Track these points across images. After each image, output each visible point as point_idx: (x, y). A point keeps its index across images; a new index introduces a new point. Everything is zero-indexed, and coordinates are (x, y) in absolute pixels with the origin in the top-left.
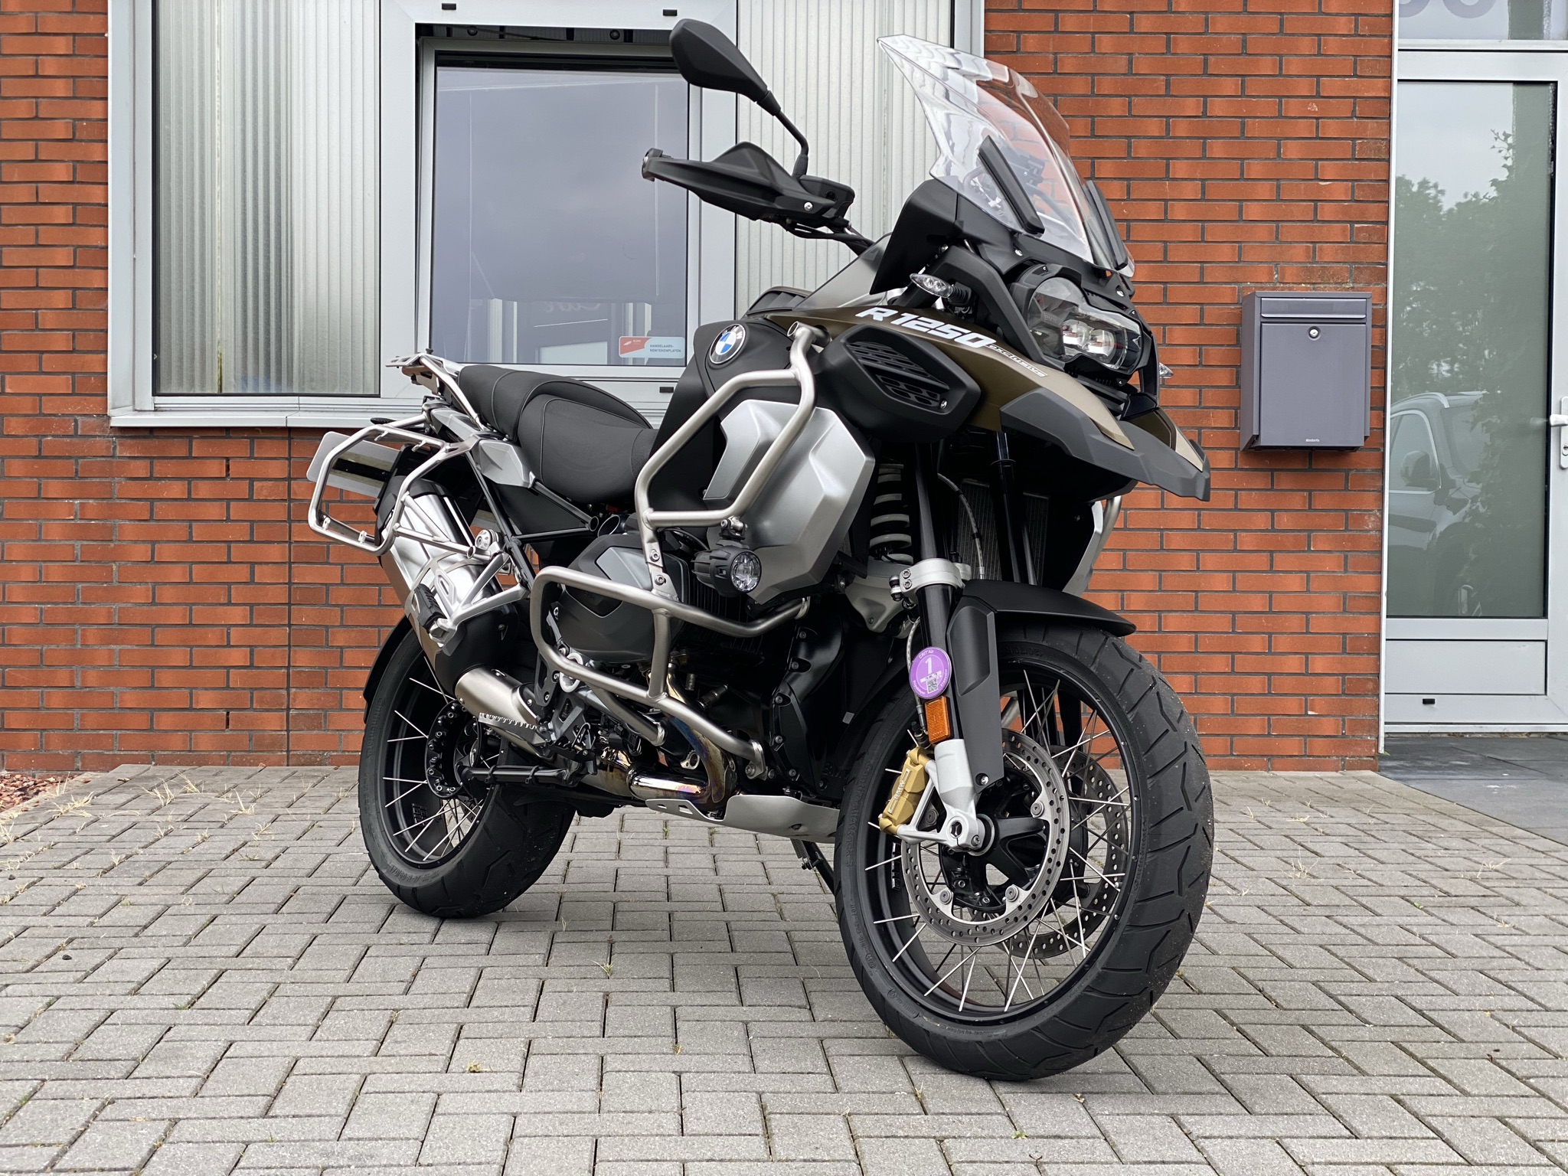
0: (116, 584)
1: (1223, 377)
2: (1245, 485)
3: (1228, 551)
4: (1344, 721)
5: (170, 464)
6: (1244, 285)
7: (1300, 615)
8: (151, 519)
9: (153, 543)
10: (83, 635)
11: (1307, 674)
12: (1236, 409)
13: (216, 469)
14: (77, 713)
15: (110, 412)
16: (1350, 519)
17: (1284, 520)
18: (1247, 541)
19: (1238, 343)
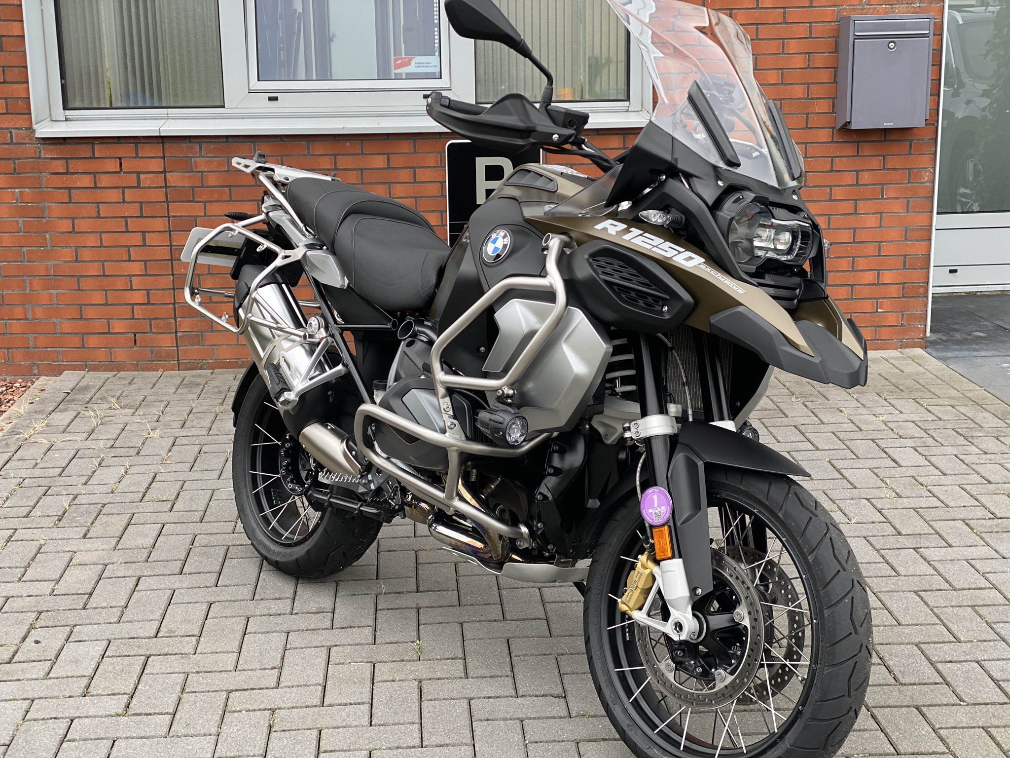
0: (49, 248)
1: (825, 76)
2: (838, 154)
3: (825, 201)
4: (903, 315)
5: (80, 162)
6: (841, 7)
7: (875, 244)
8: (70, 202)
9: (73, 219)
10: (31, 284)
11: (878, 284)
12: (834, 99)
13: (113, 166)
14: (31, 337)
15: (35, 127)
16: (911, 174)
17: (866, 177)
18: (839, 193)
19: (836, 51)
